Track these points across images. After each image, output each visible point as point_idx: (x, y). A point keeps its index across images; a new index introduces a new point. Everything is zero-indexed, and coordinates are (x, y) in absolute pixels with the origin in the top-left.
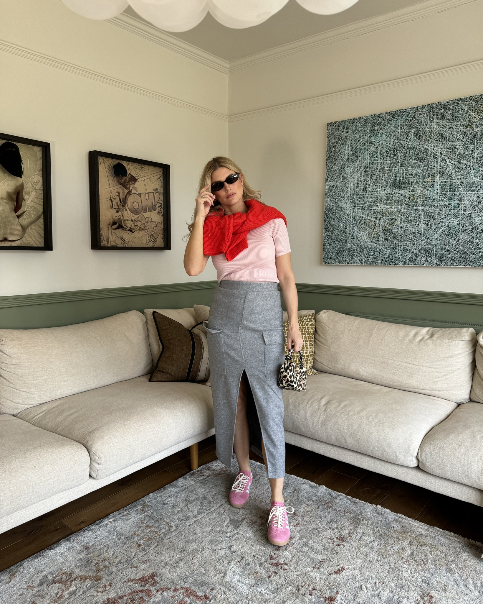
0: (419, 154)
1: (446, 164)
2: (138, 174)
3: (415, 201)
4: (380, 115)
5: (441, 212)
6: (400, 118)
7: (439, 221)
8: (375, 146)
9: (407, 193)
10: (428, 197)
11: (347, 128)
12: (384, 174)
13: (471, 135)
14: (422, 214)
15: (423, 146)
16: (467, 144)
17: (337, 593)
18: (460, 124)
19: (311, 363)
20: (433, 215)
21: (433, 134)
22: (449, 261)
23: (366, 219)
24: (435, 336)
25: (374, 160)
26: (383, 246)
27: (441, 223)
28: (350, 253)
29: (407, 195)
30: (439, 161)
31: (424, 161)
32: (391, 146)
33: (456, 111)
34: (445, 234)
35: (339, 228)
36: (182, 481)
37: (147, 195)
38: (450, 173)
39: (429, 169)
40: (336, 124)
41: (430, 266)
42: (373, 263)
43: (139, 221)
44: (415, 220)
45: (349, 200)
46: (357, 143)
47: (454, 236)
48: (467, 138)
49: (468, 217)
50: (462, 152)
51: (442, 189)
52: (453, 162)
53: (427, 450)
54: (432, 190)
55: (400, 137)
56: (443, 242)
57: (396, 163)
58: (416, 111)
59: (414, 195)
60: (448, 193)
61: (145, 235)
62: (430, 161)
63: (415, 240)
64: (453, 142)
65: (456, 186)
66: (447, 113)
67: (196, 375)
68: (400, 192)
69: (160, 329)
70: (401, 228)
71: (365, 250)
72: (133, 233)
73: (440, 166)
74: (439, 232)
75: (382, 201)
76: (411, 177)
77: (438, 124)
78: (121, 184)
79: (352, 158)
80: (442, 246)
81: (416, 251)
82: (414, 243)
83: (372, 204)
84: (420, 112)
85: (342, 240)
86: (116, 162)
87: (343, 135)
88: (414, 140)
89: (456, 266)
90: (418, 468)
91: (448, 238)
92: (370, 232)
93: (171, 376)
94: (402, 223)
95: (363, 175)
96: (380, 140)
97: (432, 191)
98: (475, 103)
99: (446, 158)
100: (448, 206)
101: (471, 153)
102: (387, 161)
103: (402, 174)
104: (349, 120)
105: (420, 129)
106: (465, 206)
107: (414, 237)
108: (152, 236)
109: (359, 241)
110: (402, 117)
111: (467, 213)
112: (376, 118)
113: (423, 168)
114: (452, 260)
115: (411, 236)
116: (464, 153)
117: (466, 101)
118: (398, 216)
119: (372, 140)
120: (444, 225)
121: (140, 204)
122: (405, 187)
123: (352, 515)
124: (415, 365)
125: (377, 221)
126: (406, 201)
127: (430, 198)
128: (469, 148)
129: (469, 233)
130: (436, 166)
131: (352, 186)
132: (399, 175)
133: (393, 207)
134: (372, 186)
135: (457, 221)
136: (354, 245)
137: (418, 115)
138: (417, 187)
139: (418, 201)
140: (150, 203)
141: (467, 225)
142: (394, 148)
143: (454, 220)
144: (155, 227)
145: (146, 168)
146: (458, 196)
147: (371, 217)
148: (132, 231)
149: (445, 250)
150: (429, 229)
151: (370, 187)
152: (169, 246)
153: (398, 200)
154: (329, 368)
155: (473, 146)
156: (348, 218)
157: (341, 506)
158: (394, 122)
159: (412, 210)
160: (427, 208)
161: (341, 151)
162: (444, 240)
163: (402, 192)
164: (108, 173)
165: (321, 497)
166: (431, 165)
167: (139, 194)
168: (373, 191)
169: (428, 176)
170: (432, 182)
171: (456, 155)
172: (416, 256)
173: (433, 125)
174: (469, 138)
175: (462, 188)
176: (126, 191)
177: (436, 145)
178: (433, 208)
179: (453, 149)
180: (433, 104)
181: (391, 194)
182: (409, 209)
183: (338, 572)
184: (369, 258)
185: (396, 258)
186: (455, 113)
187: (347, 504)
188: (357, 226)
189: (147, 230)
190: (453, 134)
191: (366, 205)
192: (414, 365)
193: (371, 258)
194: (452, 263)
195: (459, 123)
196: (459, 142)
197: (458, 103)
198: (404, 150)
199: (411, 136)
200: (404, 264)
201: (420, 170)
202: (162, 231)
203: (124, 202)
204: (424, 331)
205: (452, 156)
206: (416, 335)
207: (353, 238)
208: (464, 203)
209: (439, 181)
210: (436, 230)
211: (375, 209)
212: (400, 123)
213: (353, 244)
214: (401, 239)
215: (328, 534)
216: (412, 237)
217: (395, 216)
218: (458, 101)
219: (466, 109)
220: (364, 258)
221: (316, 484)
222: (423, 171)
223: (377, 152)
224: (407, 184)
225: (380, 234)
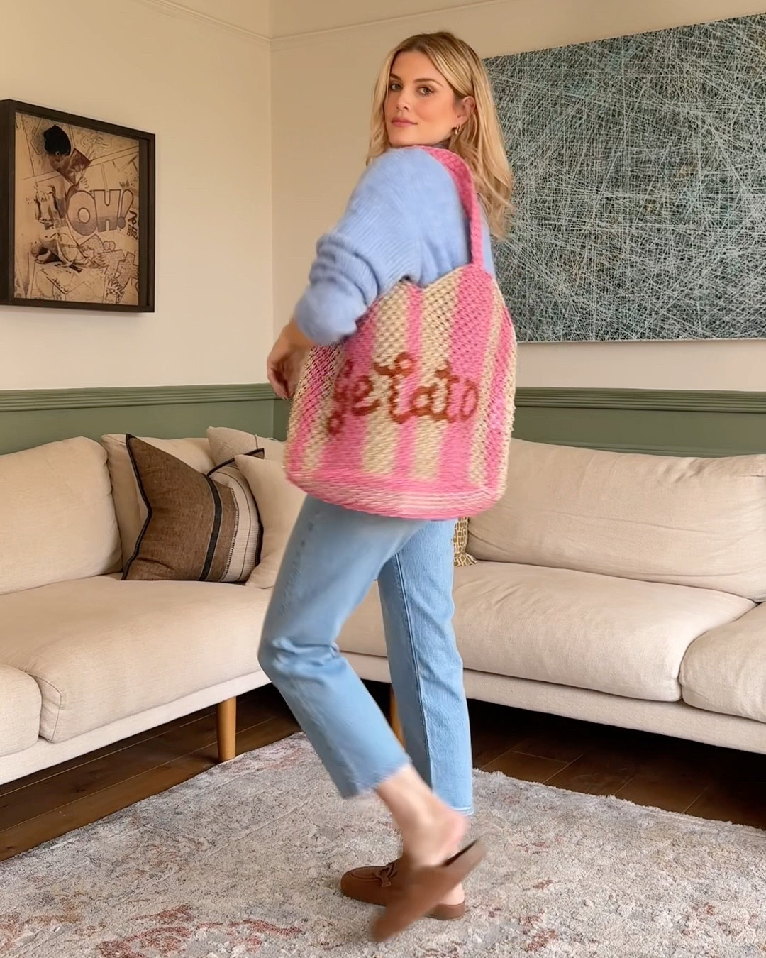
0: (662, 122)
1: (713, 142)
2: (91, 152)
3: (656, 212)
4: (585, 46)
5: (707, 233)
6: (623, 52)
7: (704, 251)
8: (577, 107)
9: (642, 197)
10: (682, 205)
11: (520, 71)
12: (595, 161)
13: (757, 87)
14: (672, 239)
15: (668, 107)
16: (751, 104)
17: (542, 911)
18: (736, 66)
19: (462, 539)
20: (692, 239)
21: (686, 84)
22: (727, 327)
23: (563, 249)
24: (706, 471)
25: (574, 133)
26: (598, 302)
27: (708, 255)
28: (534, 318)
29: (641, 202)
30: (700, 135)
31: (671, 135)
32: (607, 106)
33: (727, 41)
34: (716, 277)
35: (509, 268)
36: (206, 778)
37: (107, 194)
38: (721, 158)
39: (682, 151)
40: (498, 62)
41: (692, 339)
42: (581, 338)
43: (90, 249)
44: (658, 251)
45: (528, 212)
46: (540, 100)
47: (733, 279)
48: (749, 91)
49: (758, 241)
50: (742, 119)
51: (707, 189)
52: (725, 137)
53: (696, 663)
54: (689, 190)
55: (624, 90)
56: (714, 291)
57: (618, 139)
58: (653, 40)
59: (654, 202)
60: (720, 196)
61: (101, 277)
62: (682, 135)
63: (660, 288)
64: (724, 99)
65: (733, 184)
66: (711, 45)
67: (224, 568)
68: (626, 195)
69: (141, 472)
70: (632, 266)
71: (564, 310)
72: (79, 272)
73: (703, 144)
74: (706, 271)
75: (594, 214)
76: (647, 165)
77: (695, 65)
78: (58, 170)
79: (532, 129)
80: (712, 299)
81: (662, 312)
82: (658, 294)
83: (574, 219)
84: (661, 42)
85: (516, 291)
86: (49, 124)
87: (513, 83)
88: (652, 96)
89: (741, 337)
90: (681, 702)
91: (723, 283)
92: (572, 273)
93: (169, 570)
94: (634, 256)
95: (554, 161)
96: (585, 93)
97: (689, 193)
98: (760, 27)
99: (713, 129)
100: (720, 222)
101: (758, 120)
102: (600, 134)
103: (630, 161)
104: (524, 55)
105: (661, 74)
106: (752, 222)
107: (657, 283)
108: (114, 281)
109: (550, 292)
110: (627, 50)
111: (755, 235)
112: (576, 52)
113: (670, 148)
114: (733, 326)
115: (652, 282)
116: (746, 121)
117: (745, 24)
118: (625, 243)
119: (571, 95)
120: (715, 259)
121: (93, 214)
122: (637, 186)
123: (560, 812)
124: (670, 528)
125: (586, 252)
126: (640, 214)
127: (685, 206)
128: (754, 112)
129: (761, 272)
130: (694, 144)
131: (533, 183)
132: (625, 163)
133: (615, 226)
134: (572, 184)
135: (738, 249)
136: (542, 301)
137: (658, 48)
138: (659, 185)
139: (664, 213)
140: (112, 211)
141: (757, 257)
142: (614, 111)
143: (732, 247)
144: (121, 263)
145: (106, 137)
146: (738, 203)
147: (574, 245)
148: (76, 269)
149: (718, 308)
150: (687, 268)
151: (570, 186)
152: (151, 302)
153: (625, 212)
154: (500, 548)
155: (762, 107)
156: (528, 248)
157: (538, 800)
158: (612, 59)
159: (651, 230)
160: (680, 226)
161: (508, 116)
162: (715, 287)
163: (631, 196)
164: (30, 145)
165: (496, 789)
166: (684, 144)
167: (91, 191)
168: (574, 195)
169: (681, 164)
170: (687, 175)
171: (732, 125)
172: (663, 321)
173: (686, 67)
174: (754, 93)
175: (744, 187)
176: (68, 185)
177: (694, 104)
178: (691, 226)
179: (725, 113)
180: (685, 27)
181: (610, 200)
182: (647, 228)
183: (540, 886)
184: (572, 328)
185: (624, 325)
186: (726, 46)
187: (548, 798)
188: (546, 264)
189: (105, 269)
190: (724, 84)
191: (562, 222)
192: (666, 527)
193: (575, 327)
194: (733, 333)
195: (733, 64)
196: (736, 100)
197: (730, 27)
198: (633, 115)
199: (644, 88)
200: (641, 337)
201: (664, 152)
202: (136, 272)
203: (60, 208)
204: (685, 462)
205: (723, 127)
206: (668, 471)
207: (539, 288)
208: (750, 214)
209: (700, 174)
210: (699, 269)
211: (580, 230)
212: (623, 63)
213: (538, 300)
214: (633, 288)
215: (516, 839)
216: (655, 284)
217: (619, 244)
218: (730, 23)
219: (745, 38)
220: (562, 327)
221: (483, 773)
222: (671, 154)
223: (581, 118)
224: (641, 181)
225: (593, 279)
